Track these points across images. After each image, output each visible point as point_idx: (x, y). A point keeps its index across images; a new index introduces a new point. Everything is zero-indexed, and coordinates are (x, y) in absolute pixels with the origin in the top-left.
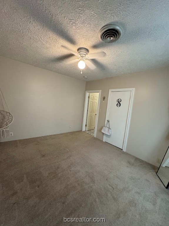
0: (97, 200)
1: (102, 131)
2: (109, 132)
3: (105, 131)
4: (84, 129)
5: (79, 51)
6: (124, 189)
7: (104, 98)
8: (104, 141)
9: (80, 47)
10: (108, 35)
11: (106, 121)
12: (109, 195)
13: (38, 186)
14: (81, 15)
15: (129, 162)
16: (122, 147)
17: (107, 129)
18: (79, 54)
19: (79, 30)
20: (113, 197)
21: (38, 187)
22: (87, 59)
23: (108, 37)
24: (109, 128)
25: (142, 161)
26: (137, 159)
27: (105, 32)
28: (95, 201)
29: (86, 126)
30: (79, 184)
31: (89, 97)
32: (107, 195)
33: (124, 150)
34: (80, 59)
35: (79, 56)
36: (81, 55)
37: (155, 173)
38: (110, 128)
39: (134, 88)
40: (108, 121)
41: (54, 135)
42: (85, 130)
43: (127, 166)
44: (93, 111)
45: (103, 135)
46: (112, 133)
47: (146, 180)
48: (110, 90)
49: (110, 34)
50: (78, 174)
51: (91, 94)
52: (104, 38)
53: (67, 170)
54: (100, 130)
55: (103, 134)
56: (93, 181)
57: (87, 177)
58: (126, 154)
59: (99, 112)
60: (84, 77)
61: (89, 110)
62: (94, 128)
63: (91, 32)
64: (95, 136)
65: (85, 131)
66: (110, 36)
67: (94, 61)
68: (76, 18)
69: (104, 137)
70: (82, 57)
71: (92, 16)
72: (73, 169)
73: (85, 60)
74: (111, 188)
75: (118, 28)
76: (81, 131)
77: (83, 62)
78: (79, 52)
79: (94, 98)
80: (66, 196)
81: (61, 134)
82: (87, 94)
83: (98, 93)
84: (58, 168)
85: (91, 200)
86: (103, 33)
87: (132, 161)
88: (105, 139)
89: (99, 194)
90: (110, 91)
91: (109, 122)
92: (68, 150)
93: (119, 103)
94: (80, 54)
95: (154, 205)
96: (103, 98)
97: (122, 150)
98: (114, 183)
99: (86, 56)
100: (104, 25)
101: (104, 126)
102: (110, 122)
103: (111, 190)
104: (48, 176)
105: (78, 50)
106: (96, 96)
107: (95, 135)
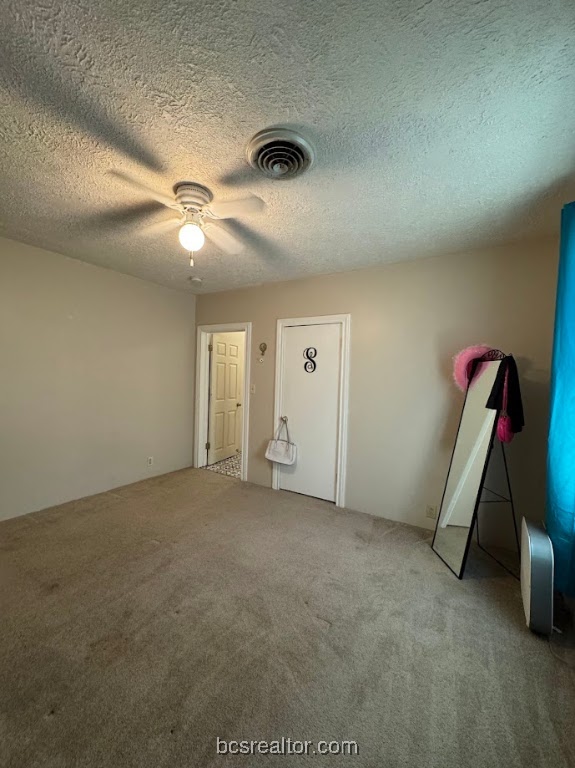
0: (289, 675)
1: (268, 455)
2: (288, 457)
3: (276, 452)
4: (201, 461)
5: (179, 194)
6: (360, 614)
7: (263, 348)
8: (275, 487)
9: (182, 180)
10: (275, 156)
11: (277, 423)
12: (323, 646)
13: (49, 711)
14: (193, 85)
15: (359, 536)
16: (333, 495)
17: (280, 447)
18: (179, 201)
19: (182, 128)
20: (335, 648)
21: (52, 712)
22: (208, 220)
23: (275, 163)
24: (288, 442)
25: (390, 525)
26: (378, 521)
27: (267, 146)
28: (284, 680)
29: (208, 446)
30: (218, 647)
31: (210, 348)
32: (317, 651)
33: (341, 503)
34: (185, 218)
35: (180, 208)
36: (188, 206)
37: (427, 548)
38: (292, 441)
39: (349, 315)
40: (284, 420)
41: (86, 500)
42: (205, 464)
43: (357, 548)
44: (227, 391)
45: (272, 468)
46: (299, 457)
47: (412, 571)
48: (279, 321)
49: (281, 156)
50: (208, 614)
51: (217, 337)
52: (262, 163)
53: (165, 613)
54: (259, 455)
55: (271, 463)
56: (265, 622)
57: (243, 613)
58: (347, 512)
59: (251, 394)
60: (190, 278)
61: (213, 392)
62: (236, 453)
63: (224, 140)
64: (244, 477)
65: (207, 465)
66: (280, 161)
67: (233, 225)
68: (178, 91)
69: (276, 473)
70: (191, 210)
71: (228, 94)
72: (186, 602)
73: (202, 222)
74: (323, 623)
75: (301, 141)
76: (192, 467)
77: (198, 228)
78: (180, 197)
79: (228, 351)
80: (179, 704)
81: (112, 491)
82: (204, 339)
83: (244, 333)
84: (127, 614)
85: (269, 681)
86: (261, 150)
87: (368, 529)
88: (279, 480)
89: (291, 654)
90: (280, 324)
91: (285, 422)
92: (154, 541)
93: (311, 360)
94: (182, 203)
95: (441, 630)
96: (261, 349)
97: (335, 503)
98: (329, 607)
99: (204, 208)
100: (263, 127)
101: (273, 439)
102: (288, 423)
103: (324, 631)
104: (87, 658)
105: (177, 188)
106: (235, 343)
107: (243, 473)
